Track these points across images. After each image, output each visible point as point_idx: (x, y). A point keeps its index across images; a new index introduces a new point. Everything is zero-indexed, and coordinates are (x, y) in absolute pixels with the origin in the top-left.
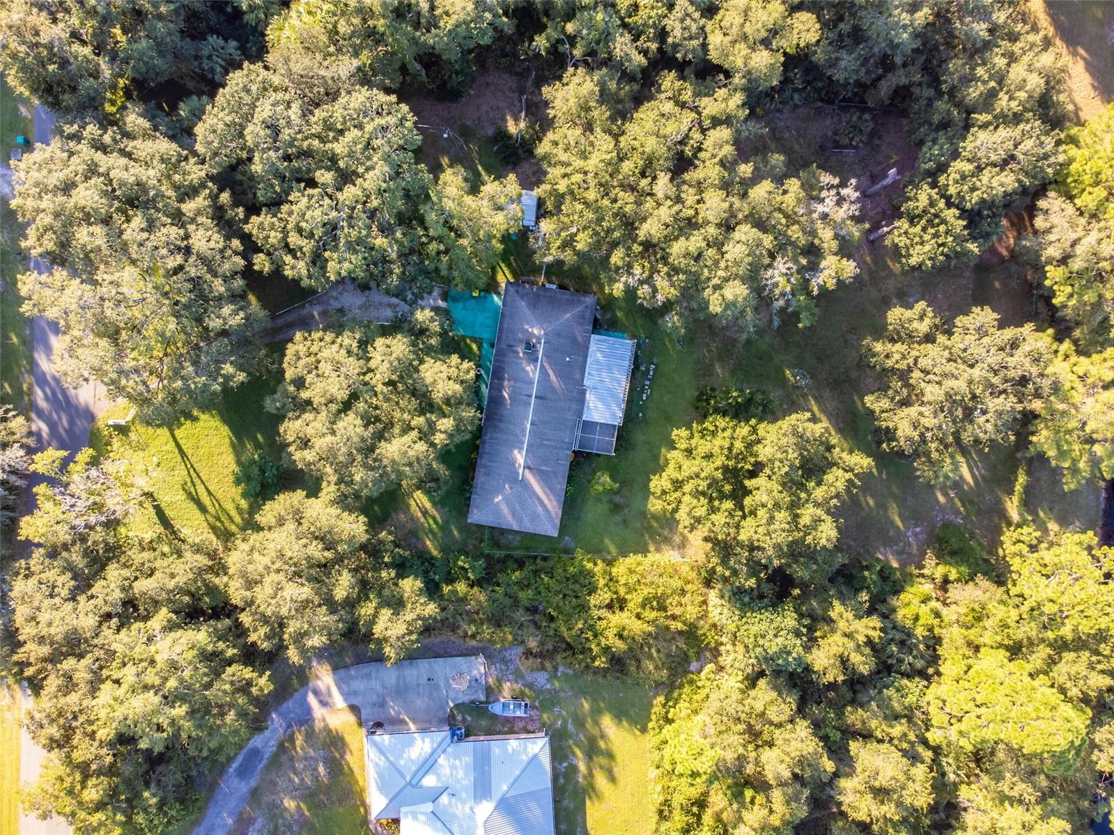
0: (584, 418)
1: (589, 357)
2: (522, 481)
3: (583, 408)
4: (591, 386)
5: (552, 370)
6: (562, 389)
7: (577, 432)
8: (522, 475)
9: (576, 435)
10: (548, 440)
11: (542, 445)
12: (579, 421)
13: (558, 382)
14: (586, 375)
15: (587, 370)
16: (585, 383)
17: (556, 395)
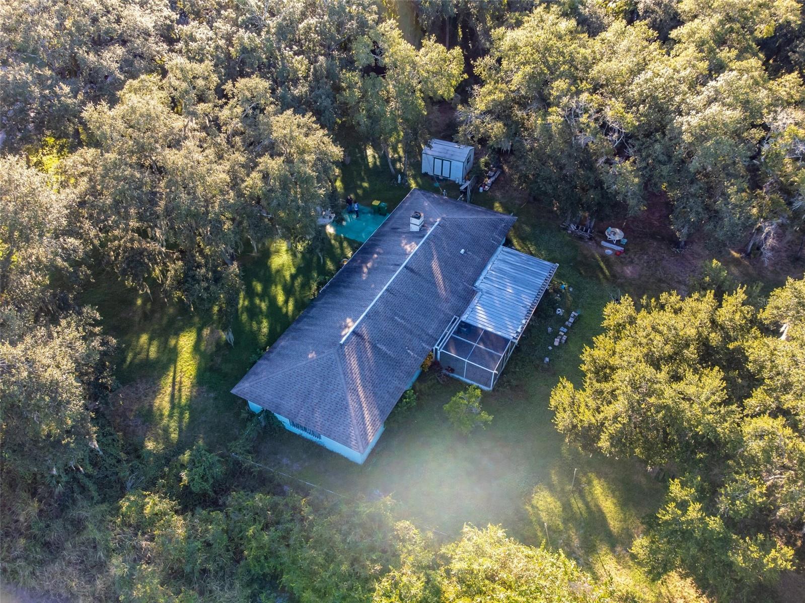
0: (464, 318)
1: (491, 263)
2: (342, 346)
3: (466, 308)
4: (484, 290)
5: (438, 252)
6: (443, 276)
7: (448, 330)
8: (347, 339)
9: (446, 333)
10: (403, 318)
11: (393, 319)
12: (455, 319)
13: (440, 266)
14: (482, 277)
15: (484, 273)
16: (477, 284)
17: (433, 277)
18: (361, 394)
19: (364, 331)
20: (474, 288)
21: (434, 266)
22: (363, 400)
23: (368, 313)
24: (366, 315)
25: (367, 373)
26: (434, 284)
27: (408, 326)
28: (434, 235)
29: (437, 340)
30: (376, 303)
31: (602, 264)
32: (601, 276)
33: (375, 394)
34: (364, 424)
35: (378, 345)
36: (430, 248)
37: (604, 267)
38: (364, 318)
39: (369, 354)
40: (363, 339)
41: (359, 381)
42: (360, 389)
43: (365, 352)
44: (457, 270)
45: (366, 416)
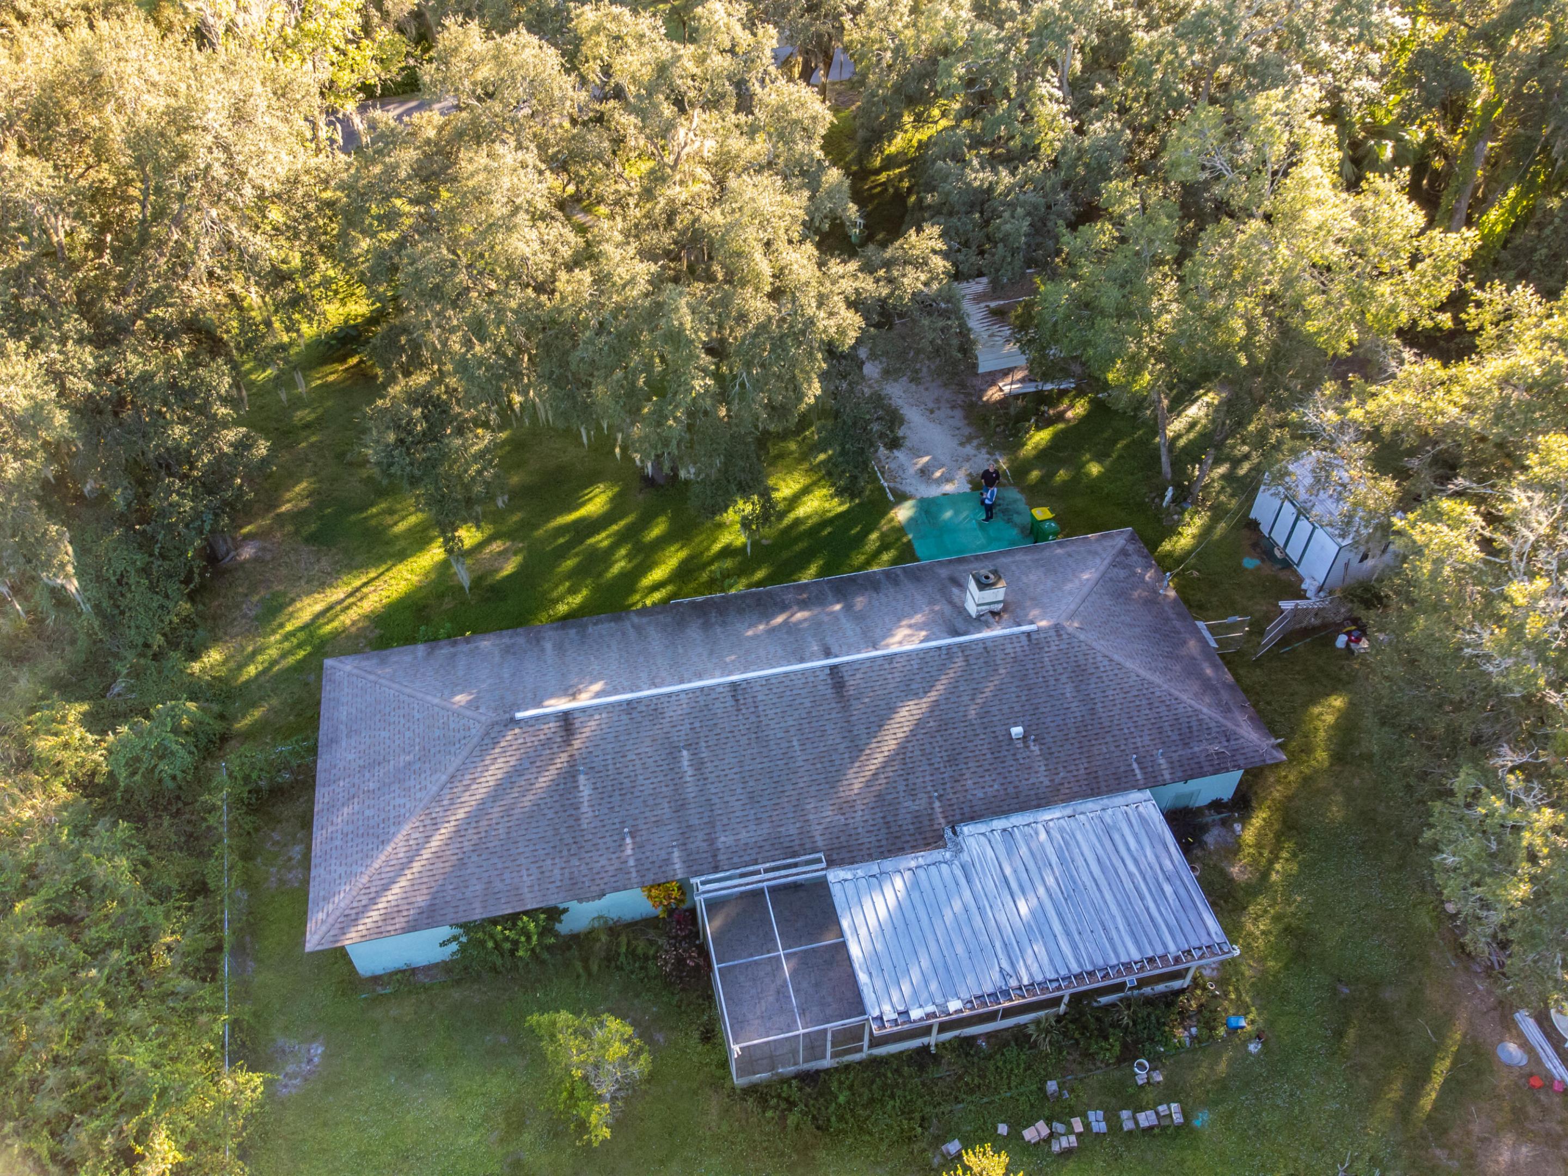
0: (835, 876)
1: (1069, 811)
2: (514, 722)
3: (870, 857)
4: (965, 857)
5: (953, 689)
6: (902, 749)
7: (766, 871)
8: (537, 718)
9: (757, 872)
10: (698, 765)
11: (673, 754)
12: (819, 861)
13: (920, 724)
14: (999, 824)
15: (1017, 820)
16: (966, 830)
17: (872, 735)
18: (436, 842)
19: (587, 731)
20: (948, 833)
21: (904, 712)
22: (426, 854)
23: (639, 701)
24: (629, 702)
25: (496, 812)
26: (856, 750)
27: (691, 790)
28: (987, 648)
29: (716, 869)
30: (677, 694)
31: (1442, 1068)
32: (1395, 1092)
33: (462, 863)
34: (373, 901)
35: (582, 778)
36: (942, 669)
37: (1438, 1080)
38: (620, 703)
39: (543, 781)
40: (567, 741)
41: (461, 814)
42: (446, 830)
43: (541, 770)
44: (952, 761)
45: (396, 889)
